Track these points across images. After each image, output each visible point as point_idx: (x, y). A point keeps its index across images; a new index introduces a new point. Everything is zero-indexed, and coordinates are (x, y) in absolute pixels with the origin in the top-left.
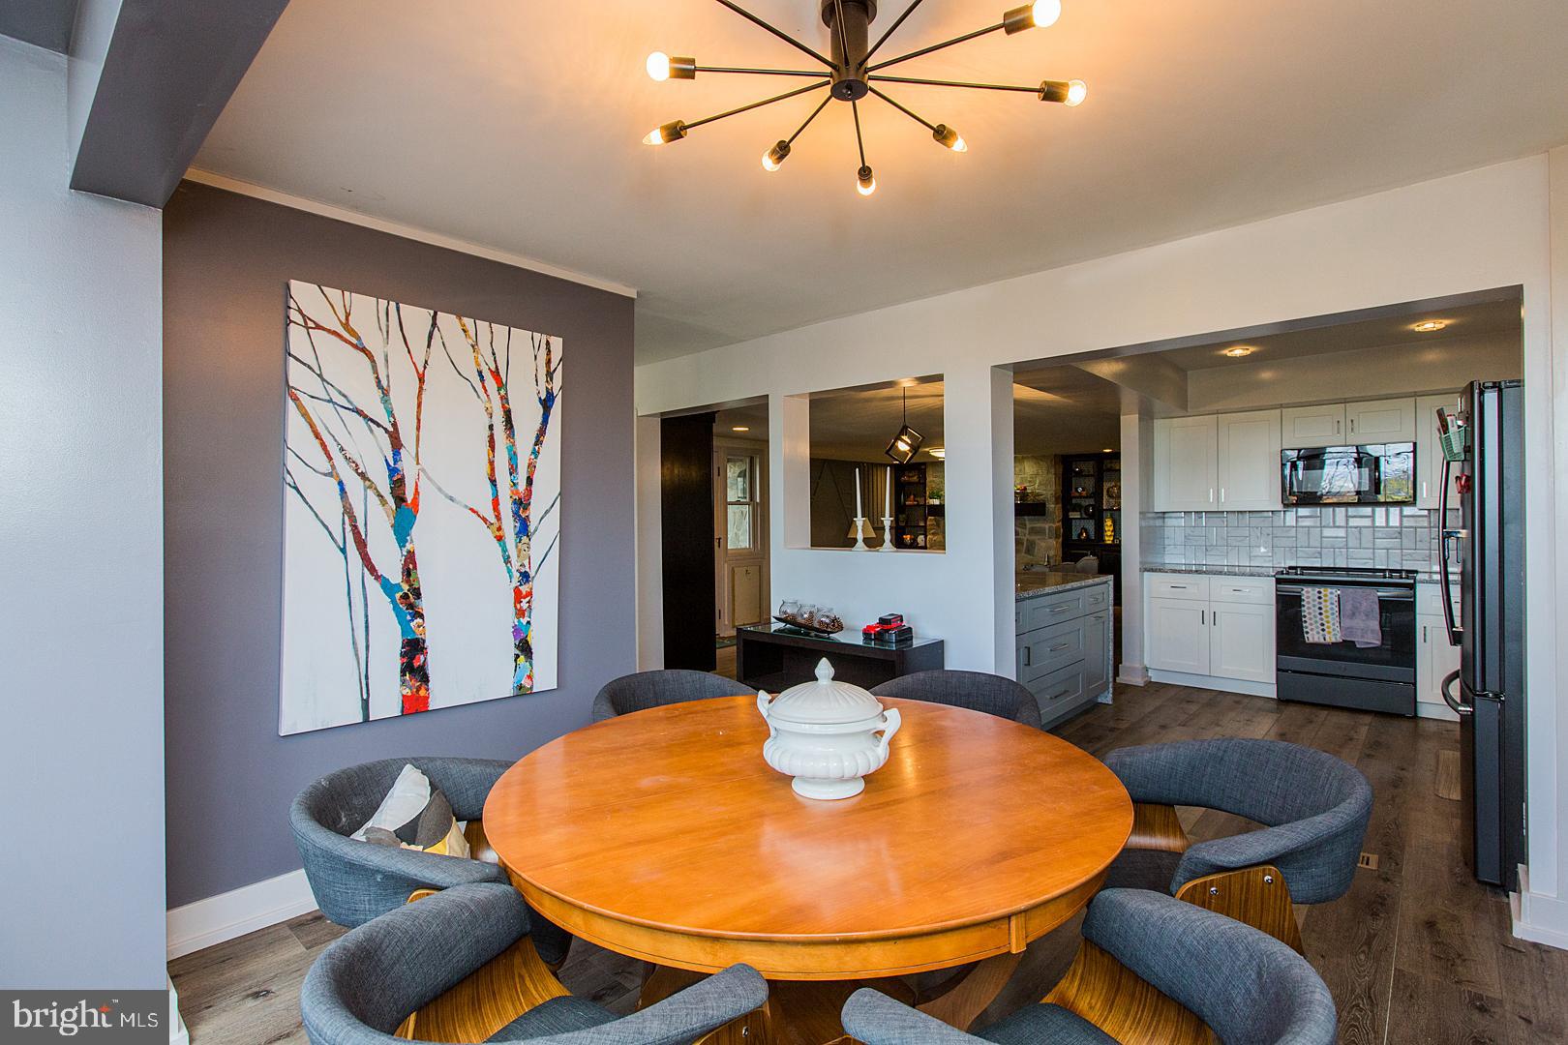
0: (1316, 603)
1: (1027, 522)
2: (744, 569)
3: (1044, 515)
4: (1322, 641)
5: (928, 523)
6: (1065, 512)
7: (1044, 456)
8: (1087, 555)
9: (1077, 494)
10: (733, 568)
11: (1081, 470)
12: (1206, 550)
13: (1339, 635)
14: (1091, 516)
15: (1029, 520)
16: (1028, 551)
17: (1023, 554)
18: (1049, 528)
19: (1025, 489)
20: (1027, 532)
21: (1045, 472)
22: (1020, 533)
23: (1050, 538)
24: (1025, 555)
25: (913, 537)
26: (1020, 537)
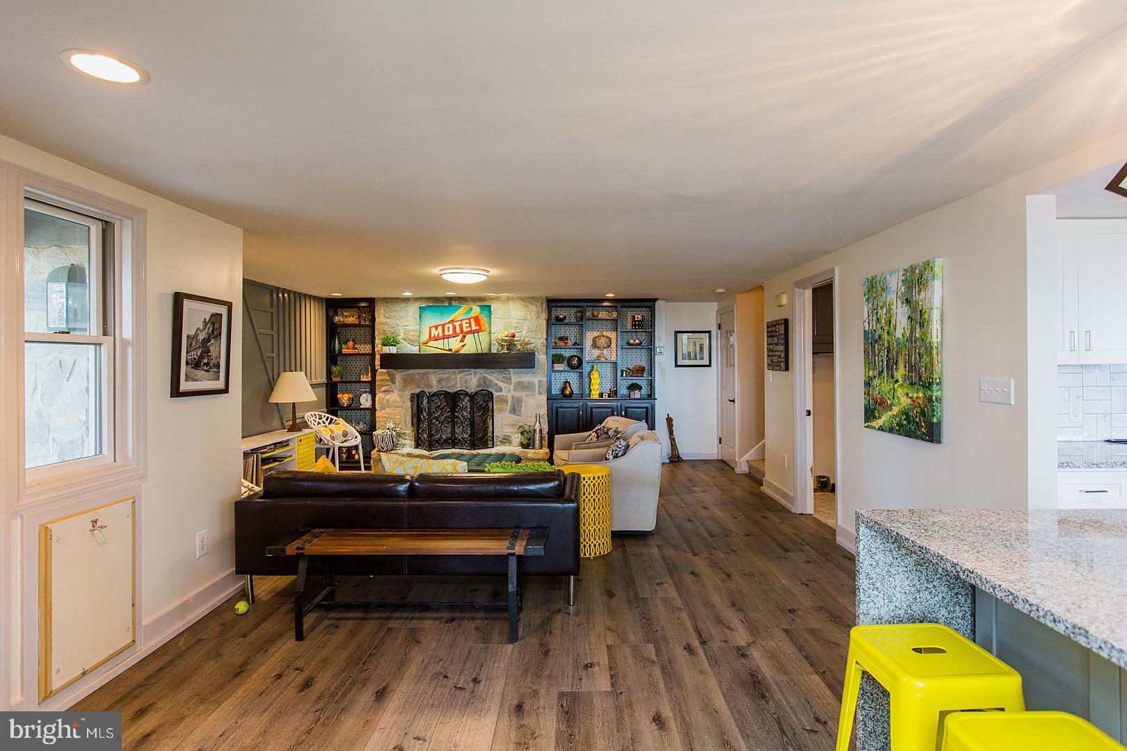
1: (512, 375)
2: (87, 519)
3: (533, 367)
5: (377, 378)
7: (533, 298)
11: (565, 318)
15: (515, 373)
16: (514, 410)
17: (507, 414)
18: (540, 382)
19: (514, 336)
20: (512, 387)
21: (535, 317)
22: (503, 389)
23: (540, 393)
24: (510, 415)
25: (352, 396)
26: (502, 393)
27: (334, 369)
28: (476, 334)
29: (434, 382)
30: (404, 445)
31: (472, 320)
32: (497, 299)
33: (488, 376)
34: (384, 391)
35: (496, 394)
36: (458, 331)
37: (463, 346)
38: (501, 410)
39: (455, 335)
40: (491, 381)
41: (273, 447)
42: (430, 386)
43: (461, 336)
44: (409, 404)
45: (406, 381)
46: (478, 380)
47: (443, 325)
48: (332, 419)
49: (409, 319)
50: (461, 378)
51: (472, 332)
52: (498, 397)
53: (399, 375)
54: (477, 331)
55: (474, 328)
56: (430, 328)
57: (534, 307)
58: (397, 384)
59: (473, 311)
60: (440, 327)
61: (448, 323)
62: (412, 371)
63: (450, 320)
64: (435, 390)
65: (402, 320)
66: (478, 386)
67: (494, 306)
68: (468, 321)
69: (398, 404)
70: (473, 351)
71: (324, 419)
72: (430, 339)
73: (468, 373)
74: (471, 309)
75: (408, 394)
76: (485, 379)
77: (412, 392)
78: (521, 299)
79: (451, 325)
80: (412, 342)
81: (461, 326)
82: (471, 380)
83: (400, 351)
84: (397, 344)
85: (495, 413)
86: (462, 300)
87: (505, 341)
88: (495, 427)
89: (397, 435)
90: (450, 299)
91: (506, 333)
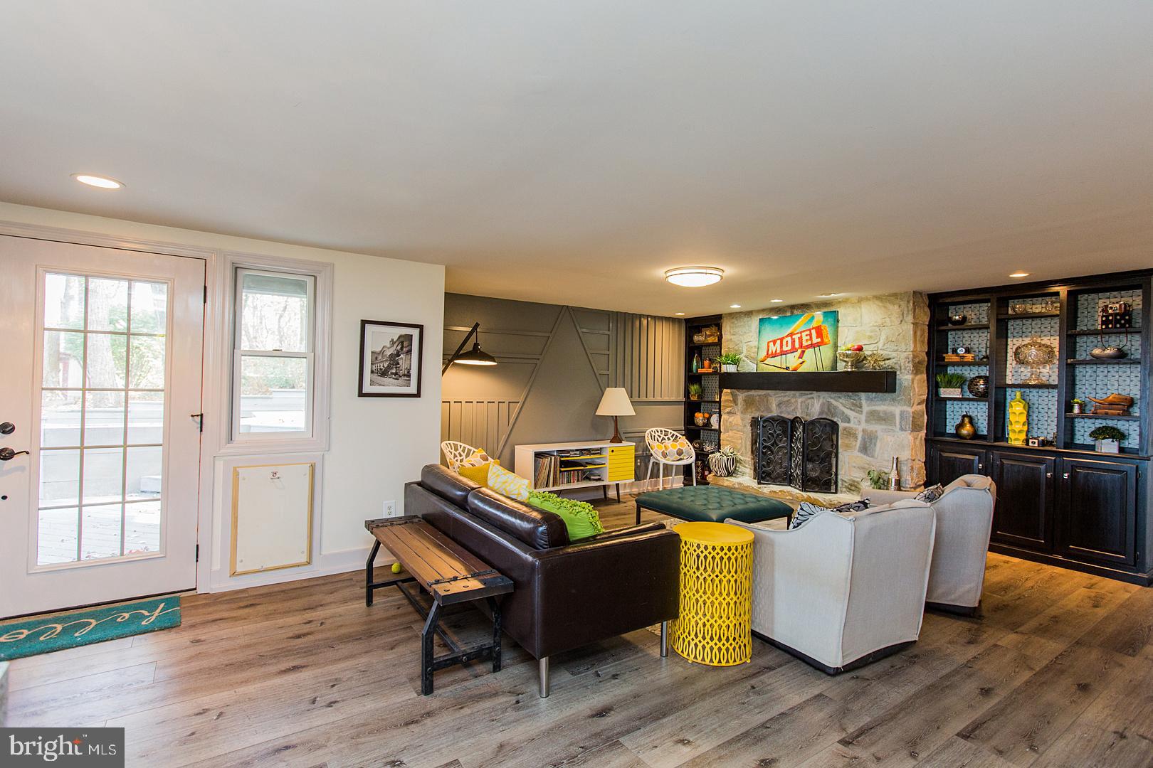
1: (864, 402)
3: (893, 390)
5: (723, 398)
6: (933, 387)
7: (895, 295)
9: (955, 359)
10: (235, 469)
11: (964, 319)
14: (983, 396)
15: (868, 399)
16: (865, 449)
17: (856, 453)
18: (902, 413)
19: (860, 349)
20: (863, 417)
21: (897, 322)
22: (852, 419)
23: (902, 429)
24: (860, 454)
25: (707, 415)
26: (851, 425)
27: (694, 388)
28: (817, 349)
29: (774, 405)
30: (744, 474)
31: (814, 332)
32: (844, 302)
33: (833, 402)
34: (729, 413)
35: (842, 425)
36: (797, 345)
37: (801, 363)
38: (848, 447)
39: (794, 350)
40: (835, 408)
41: (578, 452)
42: (769, 410)
43: (800, 351)
44: (749, 428)
45: (749, 403)
46: (823, 405)
47: (782, 339)
48: (677, 437)
49: (751, 334)
50: (801, 403)
51: (813, 346)
52: (845, 429)
53: (741, 396)
54: (818, 345)
55: (815, 340)
56: (768, 343)
57: (896, 307)
58: (740, 406)
59: (816, 319)
60: (779, 341)
61: (787, 336)
62: (753, 392)
63: (787, 334)
64: (774, 414)
65: (746, 336)
66: (821, 413)
67: (842, 311)
68: (808, 333)
69: (740, 428)
70: (812, 369)
71: (670, 436)
72: (768, 356)
73: (809, 396)
74: (813, 317)
75: (748, 418)
76: (829, 404)
77: (753, 415)
78: (877, 298)
79: (789, 339)
80: (753, 359)
81: (800, 339)
82: (813, 405)
83: (742, 370)
84: (736, 362)
85: (840, 450)
86: (805, 307)
87: (848, 356)
88: (839, 467)
89: (735, 461)
90: (793, 307)
91: (849, 346)
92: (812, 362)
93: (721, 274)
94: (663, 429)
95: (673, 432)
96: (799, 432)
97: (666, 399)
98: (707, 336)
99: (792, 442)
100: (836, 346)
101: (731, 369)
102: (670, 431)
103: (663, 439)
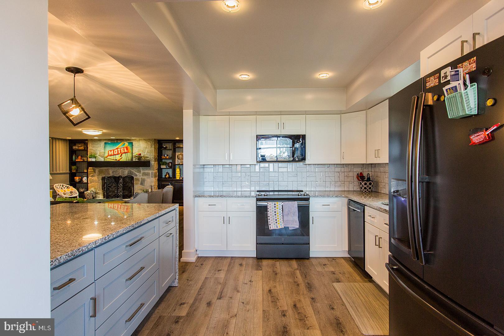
0: (273, 210)
1: (141, 170)
3: (150, 167)
4: (276, 228)
5: (89, 171)
6: (159, 165)
7: (149, 139)
8: (168, 185)
9: (165, 158)
11: (166, 147)
12: (223, 184)
13: (283, 224)
14: (171, 167)
15: (142, 169)
16: (142, 184)
17: (139, 185)
18: (152, 173)
19: (140, 154)
20: (141, 174)
21: (150, 147)
22: (138, 175)
23: (152, 177)
24: (140, 185)
25: (80, 178)
26: (138, 177)
27: (73, 167)
28: (126, 154)
29: (111, 172)
30: (99, 197)
31: (125, 148)
32: (135, 140)
33: (132, 170)
34: (92, 176)
35: (135, 177)
36: (119, 152)
37: (121, 158)
38: (137, 184)
39: (118, 154)
40: (133, 172)
42: (109, 174)
43: (120, 154)
44: (101, 181)
45: (100, 172)
46: (128, 172)
47: (114, 150)
48: (68, 187)
49: (101, 147)
50: (121, 171)
51: (125, 153)
52: (136, 178)
53: (97, 170)
54: (127, 153)
55: (126, 151)
56: (109, 151)
57: (150, 143)
58: (97, 173)
59: (126, 144)
60: (112, 151)
61: (116, 149)
62: (102, 168)
63: (116, 148)
64: (111, 175)
65: (98, 148)
66: (128, 174)
67: (134, 143)
68: (123, 148)
69: (97, 181)
70: (125, 160)
71: (64, 187)
72: (108, 156)
73: (124, 169)
74: (125, 144)
75: (101, 177)
77: (102, 176)
78: (145, 140)
80: (102, 157)
81: (120, 150)
82: (125, 172)
83: (97, 160)
84: (95, 157)
85: (134, 185)
86: (122, 140)
87: (136, 156)
88: (134, 190)
89: (96, 193)
90: (117, 140)
91: (137, 153)
92: (125, 158)
93: (102, 132)
94: (61, 184)
95: (66, 185)
96: (121, 180)
97: (61, 172)
98: (79, 147)
99: (118, 184)
100: (132, 153)
101: (94, 160)
102: (64, 185)
103: (62, 188)
